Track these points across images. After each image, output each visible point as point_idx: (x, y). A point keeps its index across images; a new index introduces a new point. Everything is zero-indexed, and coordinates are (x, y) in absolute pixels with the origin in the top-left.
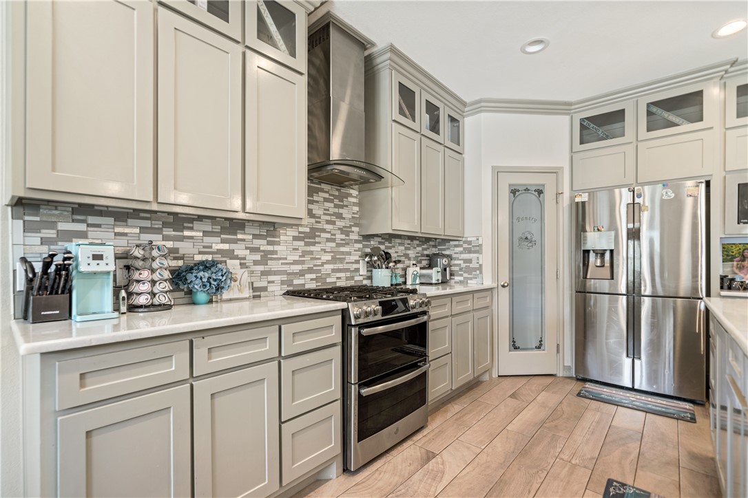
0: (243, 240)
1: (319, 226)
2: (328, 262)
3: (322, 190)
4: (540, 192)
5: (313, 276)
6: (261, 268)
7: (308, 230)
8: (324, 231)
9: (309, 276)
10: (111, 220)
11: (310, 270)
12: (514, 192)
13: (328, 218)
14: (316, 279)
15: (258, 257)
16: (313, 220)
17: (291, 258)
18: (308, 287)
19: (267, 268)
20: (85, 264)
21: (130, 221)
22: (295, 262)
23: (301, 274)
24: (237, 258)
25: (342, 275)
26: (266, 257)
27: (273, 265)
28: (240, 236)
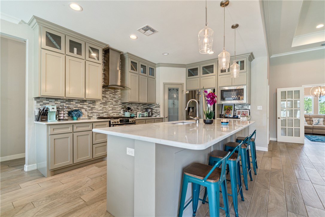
0: (86, 104)
1: (108, 100)
2: (110, 110)
3: (109, 91)
4: (177, 90)
5: (106, 114)
6: (91, 111)
7: (104, 101)
8: (110, 102)
9: (105, 114)
10: (54, 100)
11: (105, 112)
12: (170, 90)
13: (111, 98)
14: (107, 115)
15: (90, 109)
16: (106, 99)
17: (99, 109)
18: (104, 117)
19: (92, 111)
20: (51, 110)
21: (58, 100)
22: (101, 110)
23: (102, 113)
24: (84, 109)
25: (115, 114)
26: (92, 109)
27: (94, 111)
28: (85, 103)
